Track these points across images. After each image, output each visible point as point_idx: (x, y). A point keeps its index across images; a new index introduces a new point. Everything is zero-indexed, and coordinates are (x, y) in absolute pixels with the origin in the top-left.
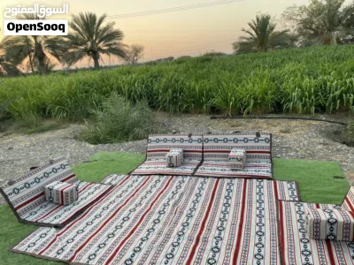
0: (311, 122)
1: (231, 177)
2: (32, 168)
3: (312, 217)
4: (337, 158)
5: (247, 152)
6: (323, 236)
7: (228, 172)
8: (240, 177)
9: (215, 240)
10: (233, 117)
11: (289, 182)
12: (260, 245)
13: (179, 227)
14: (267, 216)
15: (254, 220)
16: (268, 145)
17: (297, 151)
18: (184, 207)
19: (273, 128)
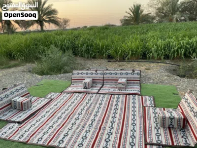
0: (161, 64)
1: (119, 94)
2: (4, 89)
3: (161, 115)
4: (175, 83)
5: (127, 80)
6: (167, 126)
7: (117, 91)
8: (123, 94)
9: (109, 129)
10: (120, 61)
11: (149, 96)
12: (134, 131)
13: (90, 122)
14: (137, 115)
15: (131, 117)
16: (139, 76)
17: (154, 80)
18: (93, 111)
19: (141, 67)
